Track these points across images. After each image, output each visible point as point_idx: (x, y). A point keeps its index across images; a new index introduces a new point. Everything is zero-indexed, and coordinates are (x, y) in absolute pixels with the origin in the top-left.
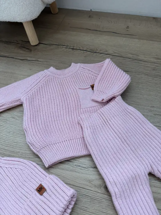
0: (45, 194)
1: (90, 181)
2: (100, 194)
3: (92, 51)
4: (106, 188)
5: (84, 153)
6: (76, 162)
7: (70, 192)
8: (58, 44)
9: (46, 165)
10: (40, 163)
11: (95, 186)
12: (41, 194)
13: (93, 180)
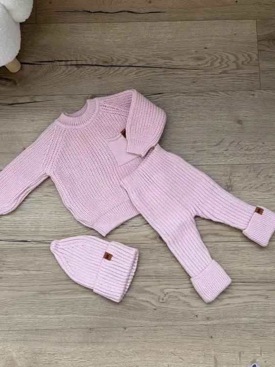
0: (112, 258)
1: (146, 236)
2: (157, 244)
3: (107, 65)
4: (160, 238)
5: (136, 214)
6: (129, 224)
7: (133, 251)
8: (51, 60)
9: (103, 235)
10: (96, 234)
11: (151, 239)
12: (110, 260)
13: (149, 235)
